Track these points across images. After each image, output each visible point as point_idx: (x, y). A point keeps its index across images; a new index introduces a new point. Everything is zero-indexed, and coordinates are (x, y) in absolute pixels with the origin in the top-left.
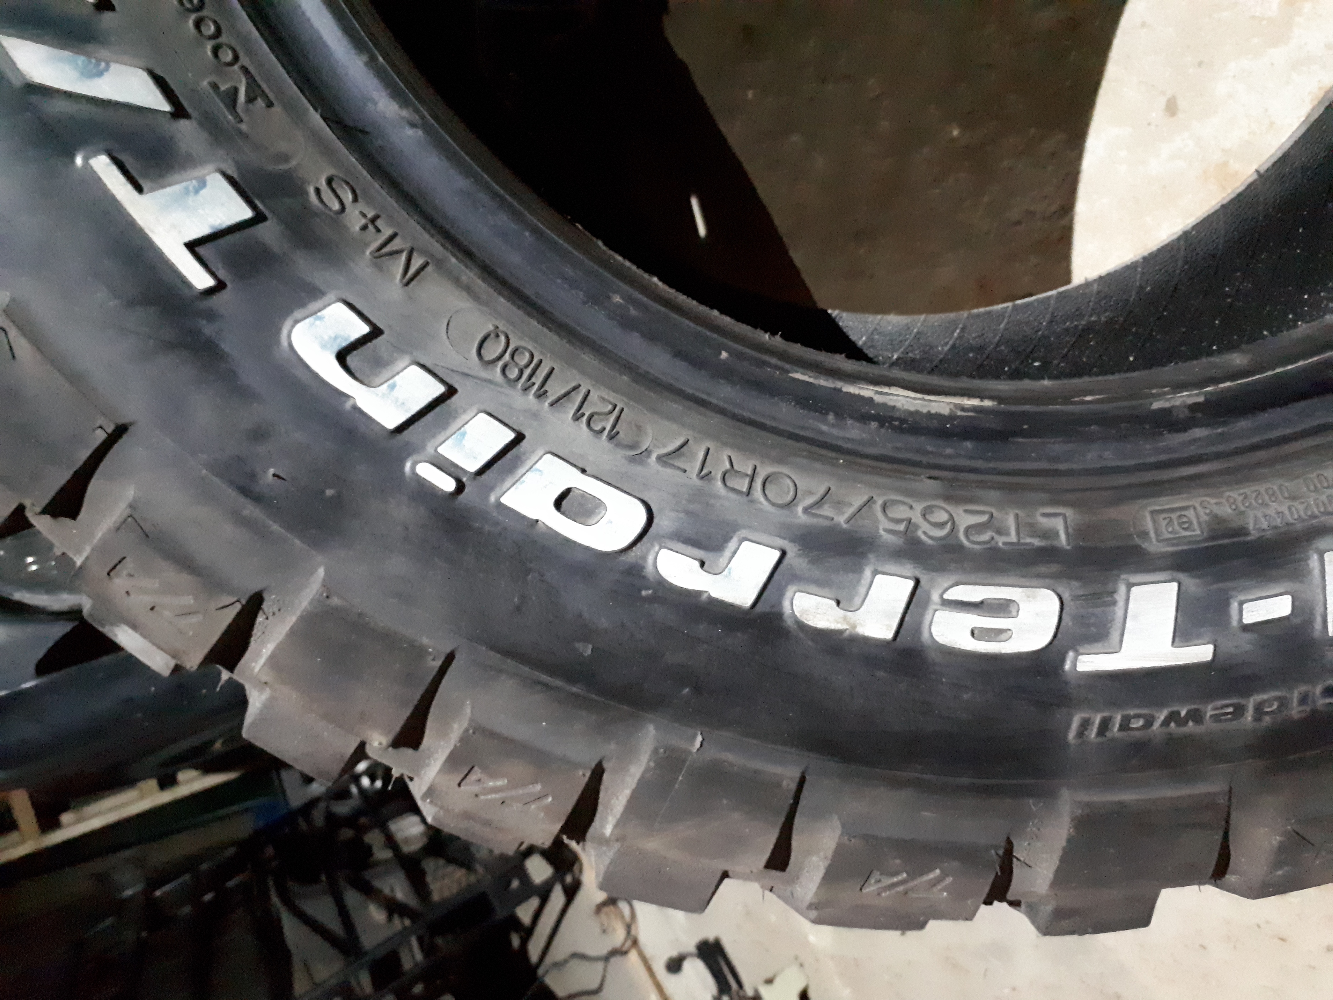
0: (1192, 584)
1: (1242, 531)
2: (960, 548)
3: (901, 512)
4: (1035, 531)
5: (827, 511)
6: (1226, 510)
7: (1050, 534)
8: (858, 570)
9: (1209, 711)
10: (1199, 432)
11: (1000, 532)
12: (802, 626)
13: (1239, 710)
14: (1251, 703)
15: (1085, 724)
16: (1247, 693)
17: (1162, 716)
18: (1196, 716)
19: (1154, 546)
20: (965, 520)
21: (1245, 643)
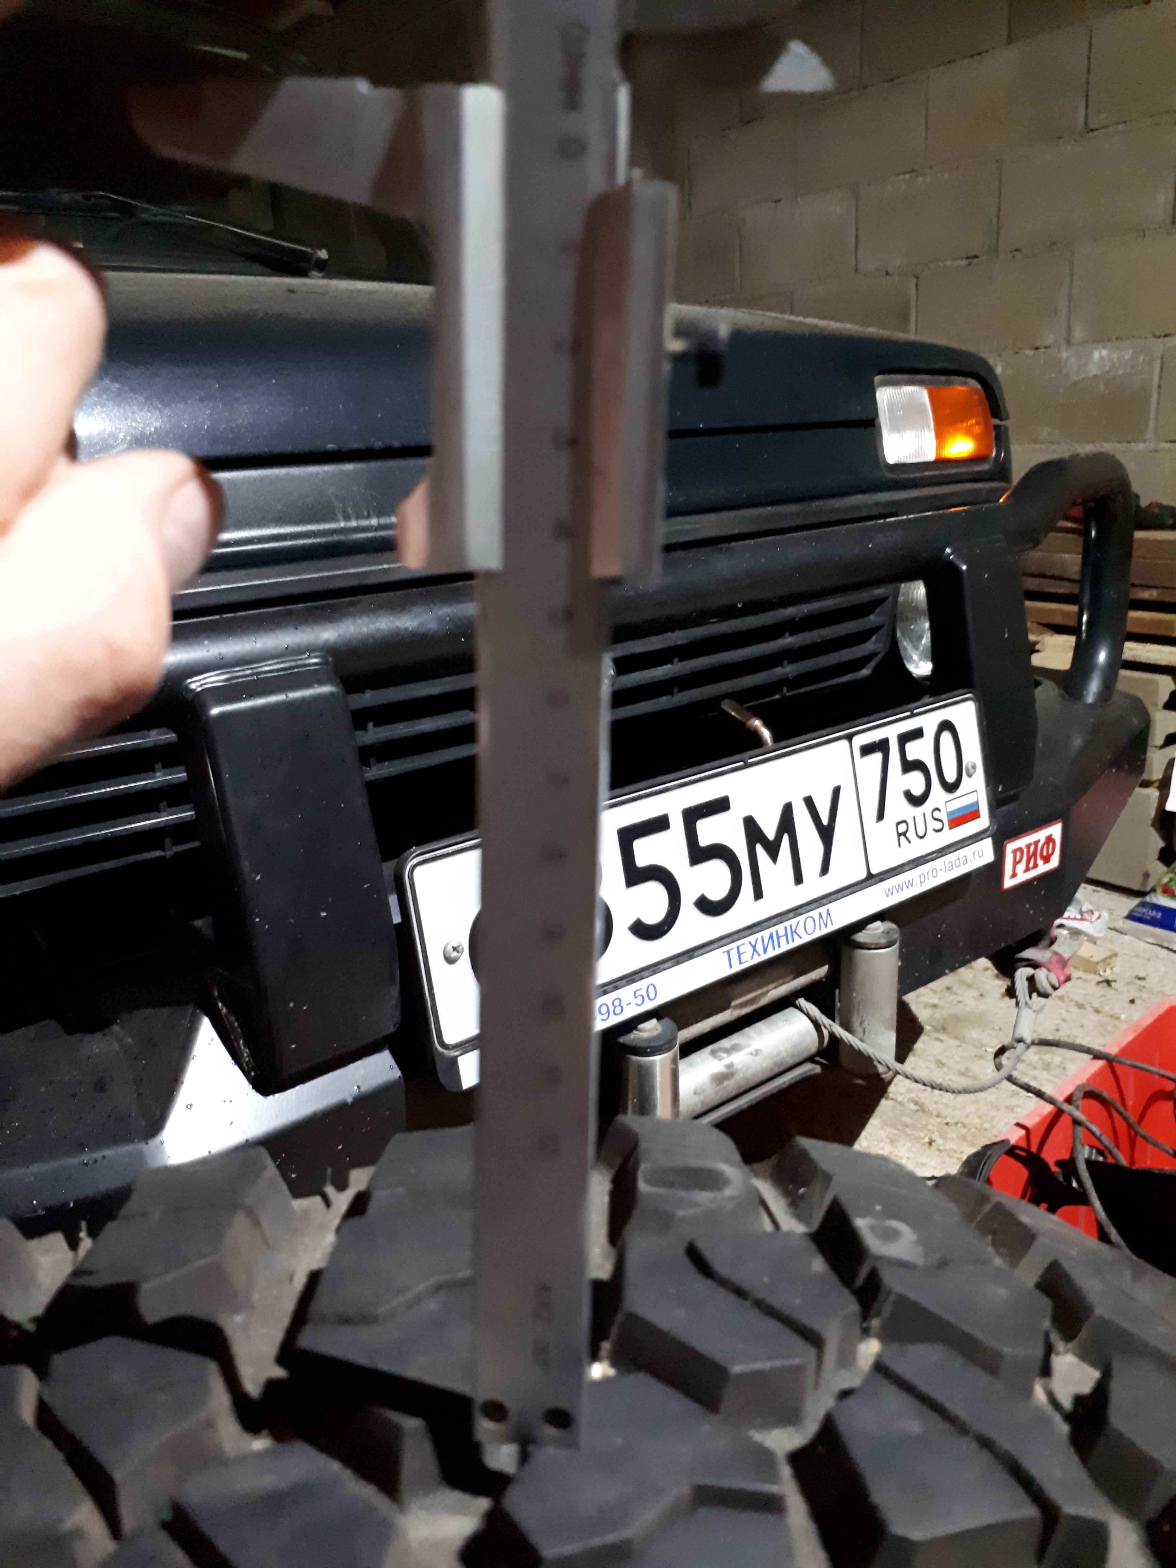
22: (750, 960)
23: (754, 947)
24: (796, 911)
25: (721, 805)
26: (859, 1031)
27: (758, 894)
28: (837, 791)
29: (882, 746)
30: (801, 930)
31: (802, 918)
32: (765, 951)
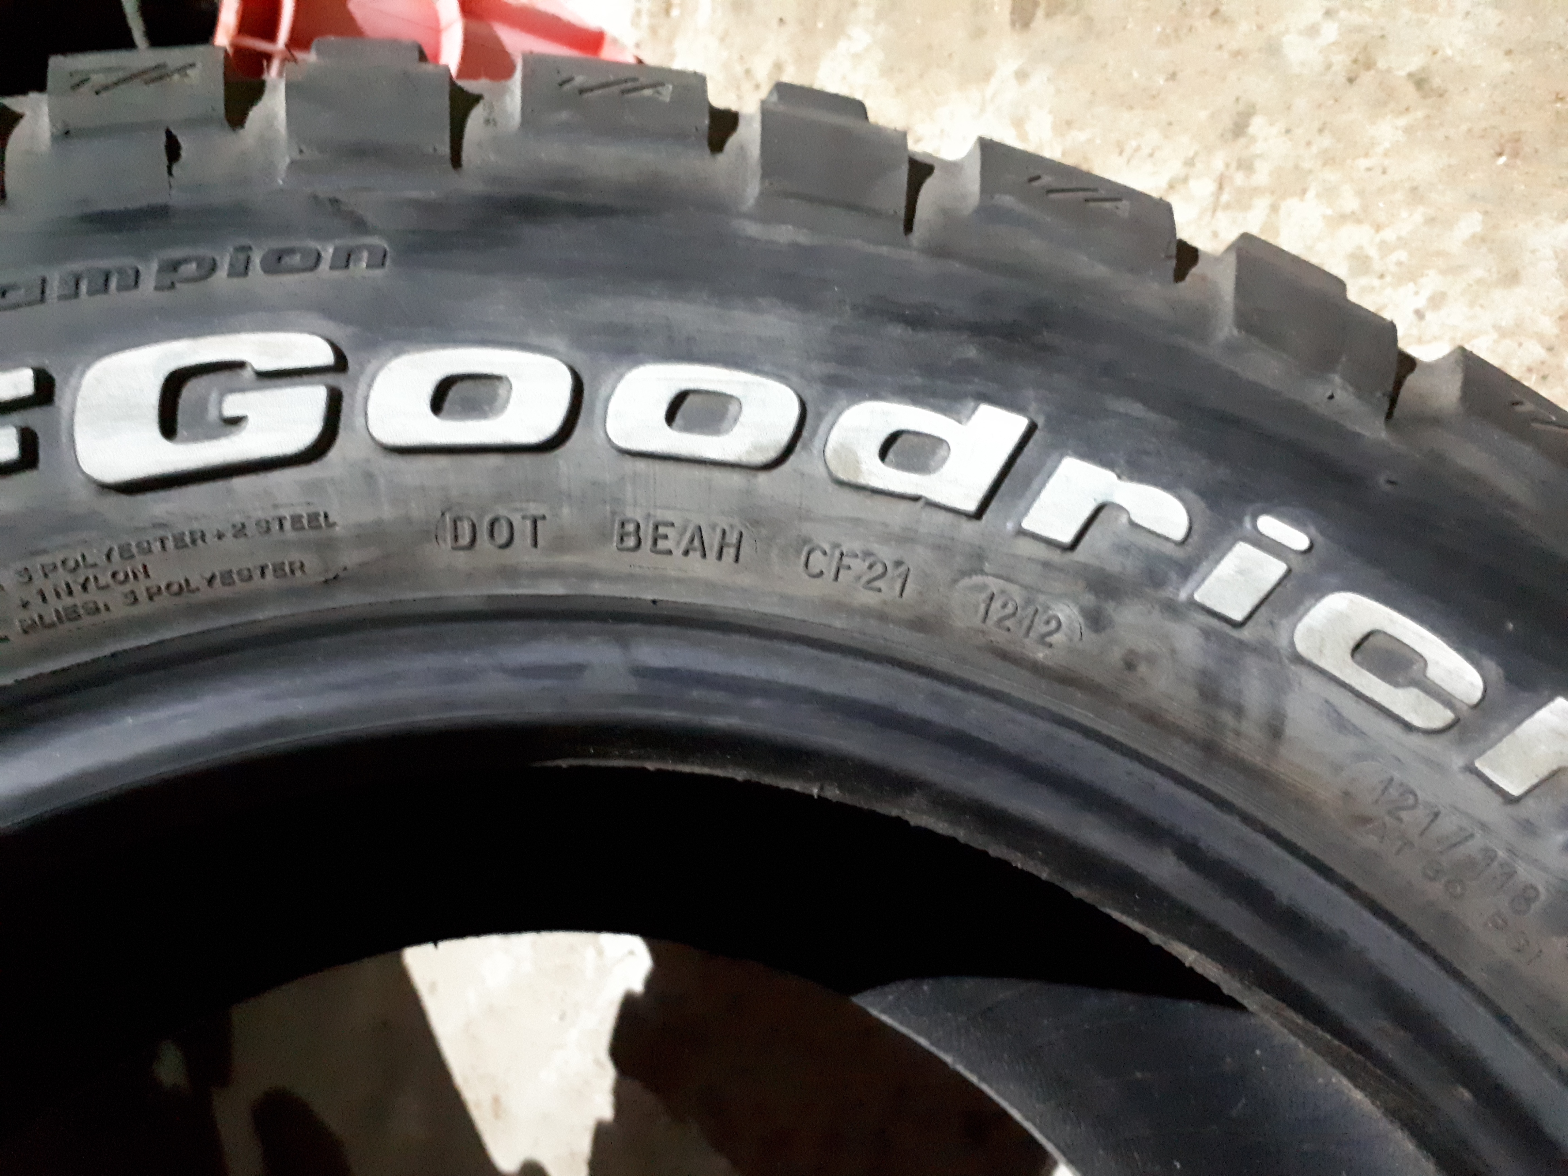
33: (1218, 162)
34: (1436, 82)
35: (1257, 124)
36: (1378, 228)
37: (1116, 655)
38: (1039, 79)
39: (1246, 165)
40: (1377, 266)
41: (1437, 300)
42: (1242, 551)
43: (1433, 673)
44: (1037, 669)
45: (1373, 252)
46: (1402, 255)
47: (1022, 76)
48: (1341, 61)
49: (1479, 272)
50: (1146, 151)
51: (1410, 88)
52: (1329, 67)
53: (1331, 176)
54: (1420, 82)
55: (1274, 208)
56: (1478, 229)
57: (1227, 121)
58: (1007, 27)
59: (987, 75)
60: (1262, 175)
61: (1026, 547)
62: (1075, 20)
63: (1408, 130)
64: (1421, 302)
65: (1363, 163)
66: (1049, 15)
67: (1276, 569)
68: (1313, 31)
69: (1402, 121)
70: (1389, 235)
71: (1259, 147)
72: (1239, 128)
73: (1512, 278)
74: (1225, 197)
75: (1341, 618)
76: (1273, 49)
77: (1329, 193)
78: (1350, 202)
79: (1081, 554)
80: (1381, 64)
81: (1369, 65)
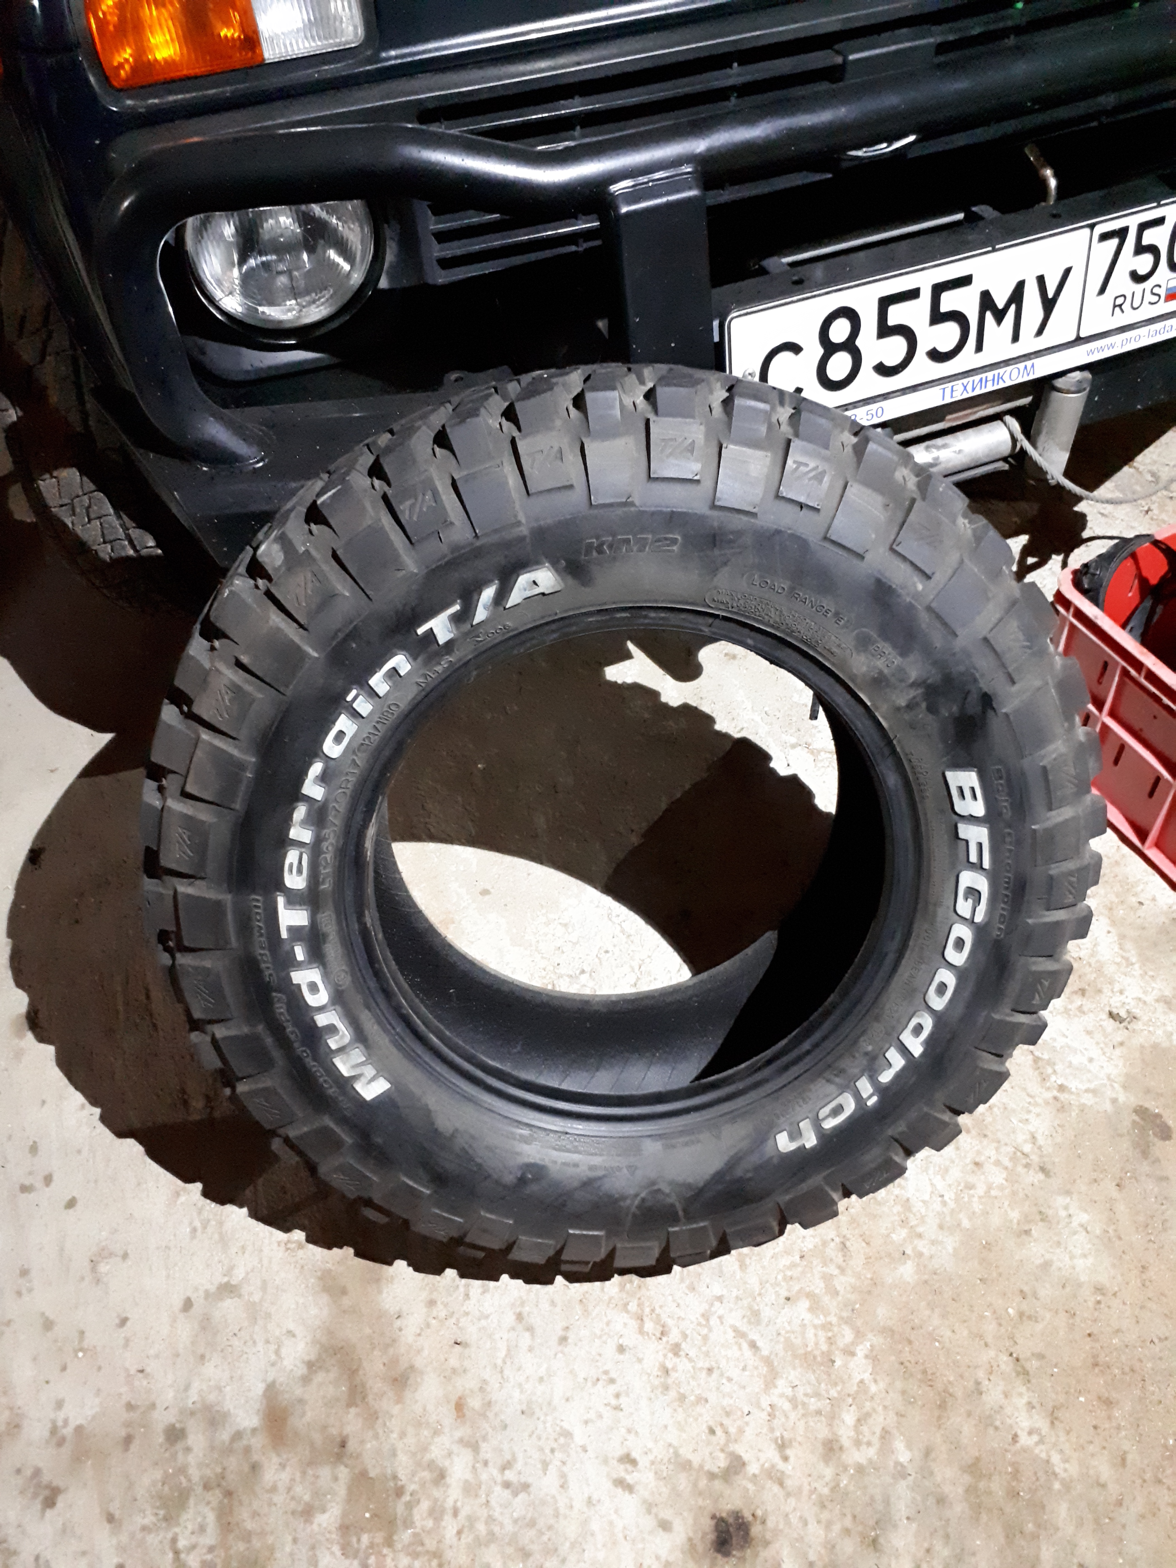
0: (307, 929)
1: (325, 942)
2: (319, 856)
3: (332, 835)
4: (324, 879)
5: (333, 813)
6: (331, 937)
7: (323, 883)
8: (313, 825)
9: (262, 939)
10: (356, 926)
11: (325, 868)
12: (294, 809)
13: (263, 948)
14: (267, 952)
15: (258, 901)
16: (270, 951)
17: (261, 924)
18: (261, 935)
19: (319, 916)
20: (329, 856)
21: (287, 947)
22: (959, 396)
23: (965, 387)
24: (1007, 363)
25: (966, 281)
26: (1040, 448)
27: (979, 348)
28: (1068, 271)
29: (1122, 234)
30: (1006, 377)
31: (1009, 369)
32: (973, 389)
33: (1035, 1158)
34: (1024, 1237)
35: (1041, 1176)
36: (980, 1197)
37: (857, 1055)
38: (1108, 1107)
39: (1027, 1166)
40: (966, 1191)
41: (944, 1204)
42: (871, 1090)
43: (830, 1119)
44: (859, 1037)
45: (972, 1192)
46: (966, 1199)
47: (1114, 1101)
48: (1050, 1212)
49: (948, 1219)
50: (1054, 1134)
51: (1026, 1228)
52: (1049, 1207)
53: (1007, 1191)
54: (1027, 1232)
55: (1006, 1168)
56: (963, 1225)
57: (1049, 1167)
58: (1141, 1103)
59: (1124, 1087)
60: (1020, 1169)
61: (887, 1046)
62: (1125, 1131)
63: (1011, 1221)
64: (946, 1198)
65: (1006, 1203)
66: (1134, 1122)
67: (865, 1096)
68: (1066, 1208)
69: (1015, 1221)
70: (976, 1199)
71: (1031, 1172)
72: (1043, 1169)
73: (941, 1227)
74: (1019, 1154)
75: (849, 1105)
76: (1068, 1193)
77: (1001, 1188)
78: (993, 1193)
79: (881, 1056)
80: (1040, 1224)
81: (1042, 1220)
